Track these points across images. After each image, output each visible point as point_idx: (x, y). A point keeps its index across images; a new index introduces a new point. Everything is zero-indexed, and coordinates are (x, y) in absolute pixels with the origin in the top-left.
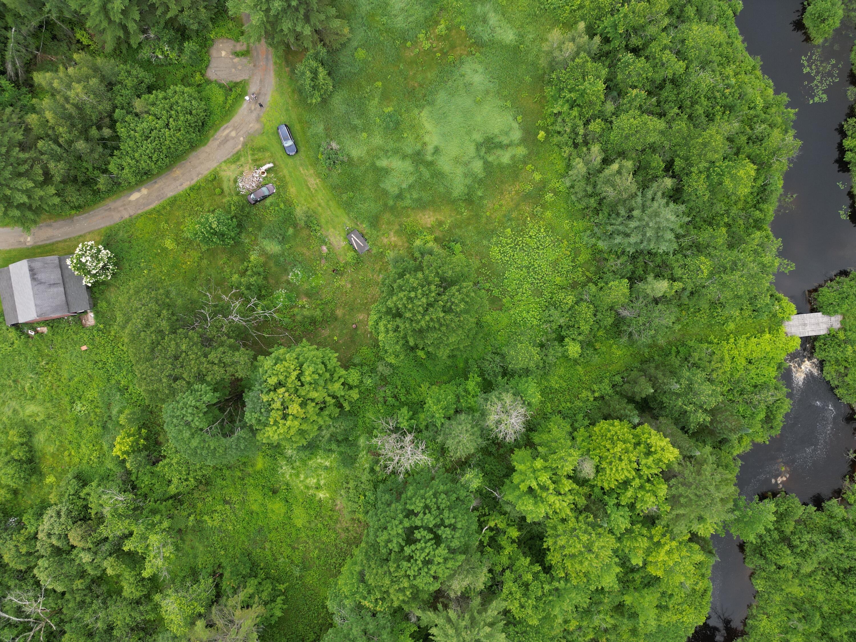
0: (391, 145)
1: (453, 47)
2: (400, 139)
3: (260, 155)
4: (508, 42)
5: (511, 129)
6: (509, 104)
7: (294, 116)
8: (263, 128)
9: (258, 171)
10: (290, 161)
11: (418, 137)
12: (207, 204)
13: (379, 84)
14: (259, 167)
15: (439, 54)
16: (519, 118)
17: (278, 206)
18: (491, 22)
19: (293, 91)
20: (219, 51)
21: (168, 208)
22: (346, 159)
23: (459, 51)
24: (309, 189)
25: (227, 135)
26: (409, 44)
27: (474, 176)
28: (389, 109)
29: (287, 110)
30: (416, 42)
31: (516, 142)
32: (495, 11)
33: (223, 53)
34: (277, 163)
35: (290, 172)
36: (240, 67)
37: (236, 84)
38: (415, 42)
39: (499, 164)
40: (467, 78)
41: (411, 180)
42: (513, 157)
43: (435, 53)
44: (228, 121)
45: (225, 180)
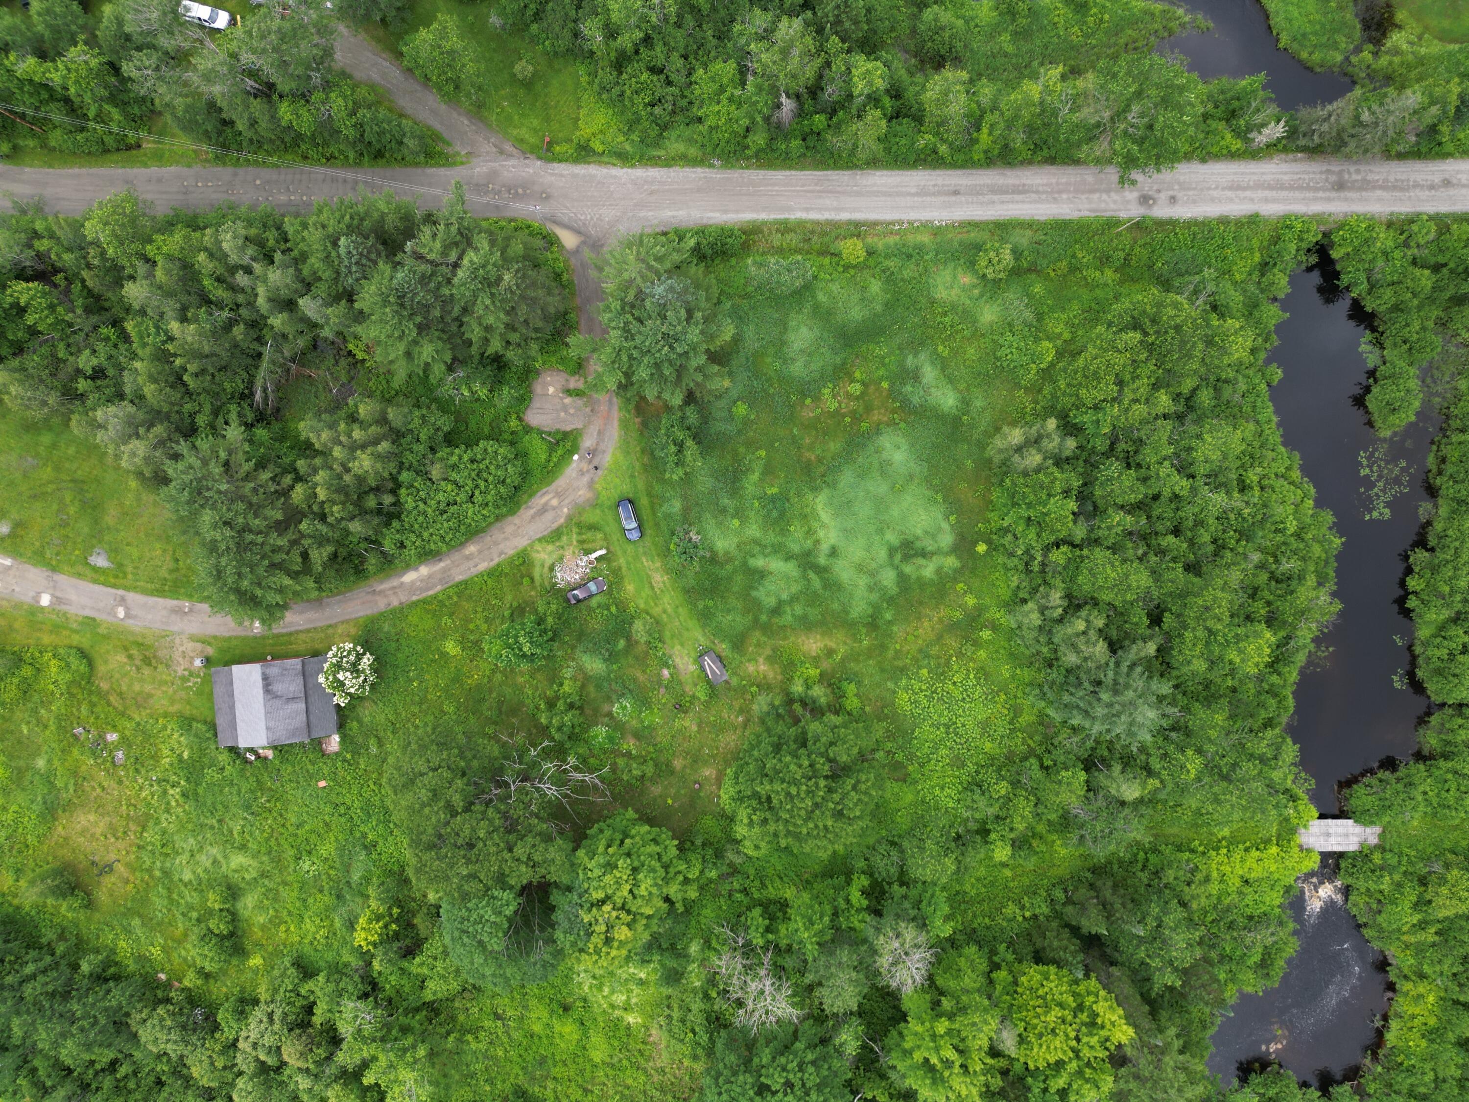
0: (772, 538)
1: (869, 409)
2: (784, 532)
3: (589, 535)
4: (946, 410)
5: (940, 529)
6: (939, 497)
7: (641, 485)
8: (597, 498)
9: (585, 559)
10: (630, 548)
11: (809, 532)
12: (509, 597)
13: (763, 453)
14: (587, 552)
15: (848, 419)
16: (952, 518)
17: (608, 609)
18: (924, 381)
19: (643, 451)
20: (545, 386)
21: (455, 599)
22: (708, 555)
23: (876, 416)
24: (652, 588)
25: (546, 504)
26: (808, 401)
27: (883, 589)
28: (772, 491)
29: (632, 476)
30: (819, 399)
31: (945, 549)
32: (933, 363)
33: (551, 390)
34: (612, 548)
35: (628, 563)
36: (572, 411)
37: (566, 435)
38: (817, 399)
39: (919, 578)
40: (885, 455)
41: (795, 588)
42: (939, 571)
43: (844, 416)
44: (549, 484)
45: (537, 564)
